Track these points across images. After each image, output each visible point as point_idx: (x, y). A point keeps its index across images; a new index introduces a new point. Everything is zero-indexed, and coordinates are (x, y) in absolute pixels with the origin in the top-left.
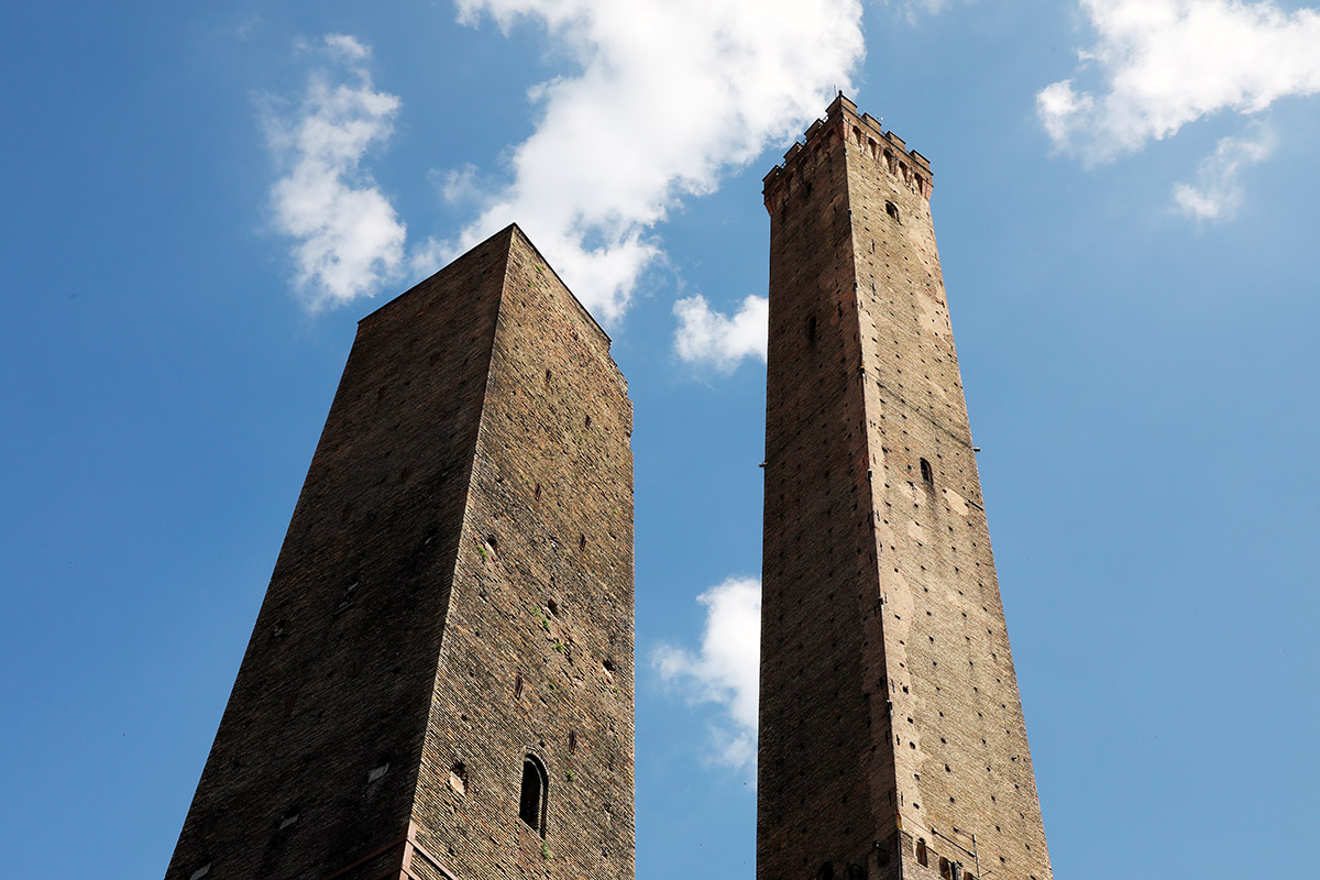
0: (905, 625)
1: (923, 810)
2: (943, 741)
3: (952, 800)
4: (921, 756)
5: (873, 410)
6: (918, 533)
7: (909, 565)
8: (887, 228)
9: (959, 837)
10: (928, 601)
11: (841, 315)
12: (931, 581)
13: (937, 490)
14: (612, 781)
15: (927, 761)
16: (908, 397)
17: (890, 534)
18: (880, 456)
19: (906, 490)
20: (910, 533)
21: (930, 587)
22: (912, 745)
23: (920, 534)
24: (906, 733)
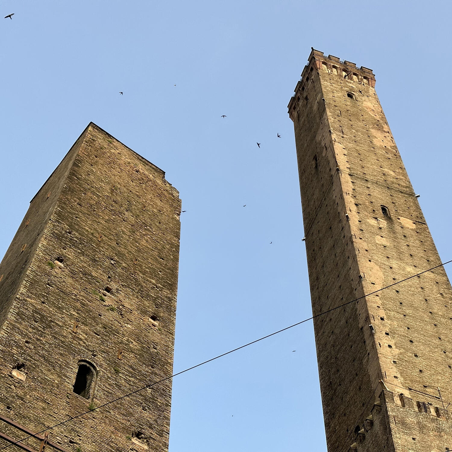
0: (378, 288)
1: (401, 379)
2: (411, 341)
3: (421, 371)
5: (347, 187)
7: (379, 257)
8: (348, 103)
9: (427, 389)
10: (393, 273)
11: (326, 150)
12: (394, 263)
13: (394, 219)
14: (153, 373)
15: (401, 354)
17: (364, 243)
18: (354, 208)
19: (373, 222)
21: (394, 266)
22: (390, 346)
23: (384, 242)
24: (385, 341)
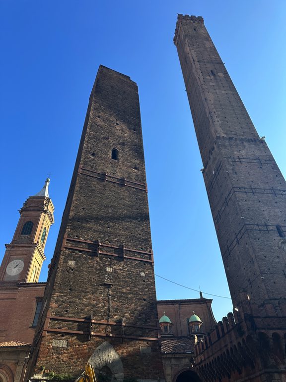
0: (212, 102)
1: (223, 131)
2: (226, 118)
3: (229, 127)
4: (220, 122)
7: (211, 90)
9: (232, 132)
10: (217, 95)
12: (217, 91)
13: (216, 74)
15: (222, 123)
16: (205, 61)
19: (208, 77)
22: (218, 121)
23: (213, 84)
24: (216, 120)
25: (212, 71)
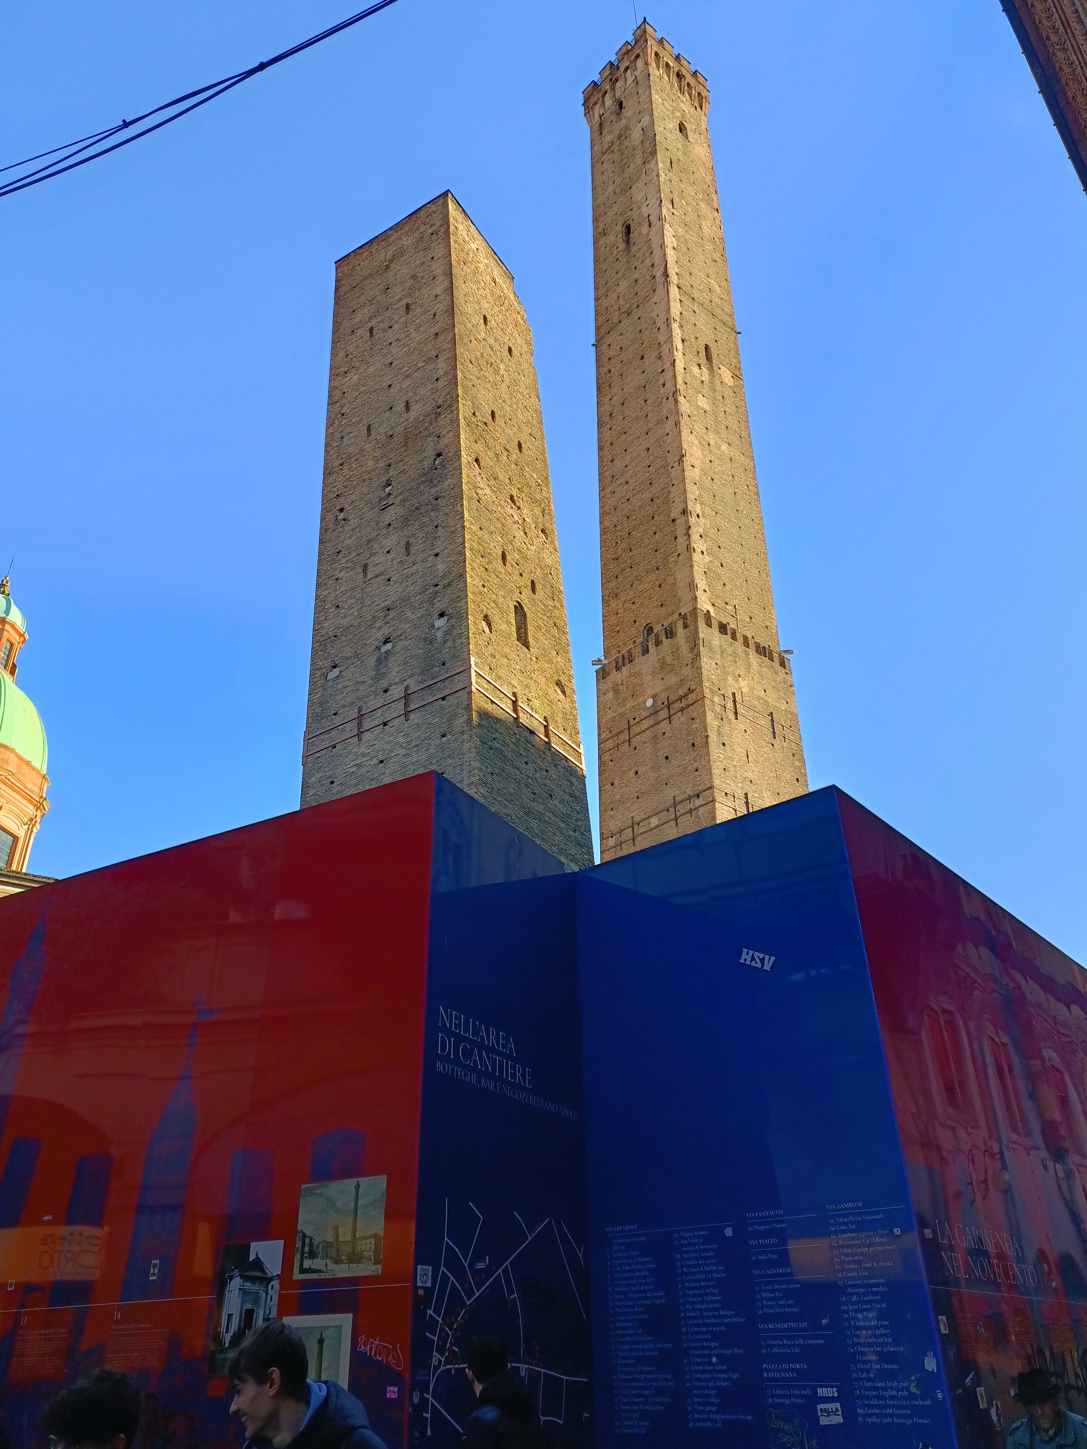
2: (719, 547)
3: (724, 585)
4: (707, 559)
5: (675, 309)
6: (703, 402)
7: (698, 428)
8: (680, 146)
9: (728, 607)
10: (710, 452)
11: (650, 226)
12: (712, 438)
13: (715, 368)
14: (555, 607)
15: (711, 561)
16: (696, 295)
17: (688, 405)
18: (679, 345)
19: (695, 370)
20: (700, 404)
21: (712, 442)
22: (702, 553)
23: (705, 403)
24: (699, 545)
25: (707, 348)
